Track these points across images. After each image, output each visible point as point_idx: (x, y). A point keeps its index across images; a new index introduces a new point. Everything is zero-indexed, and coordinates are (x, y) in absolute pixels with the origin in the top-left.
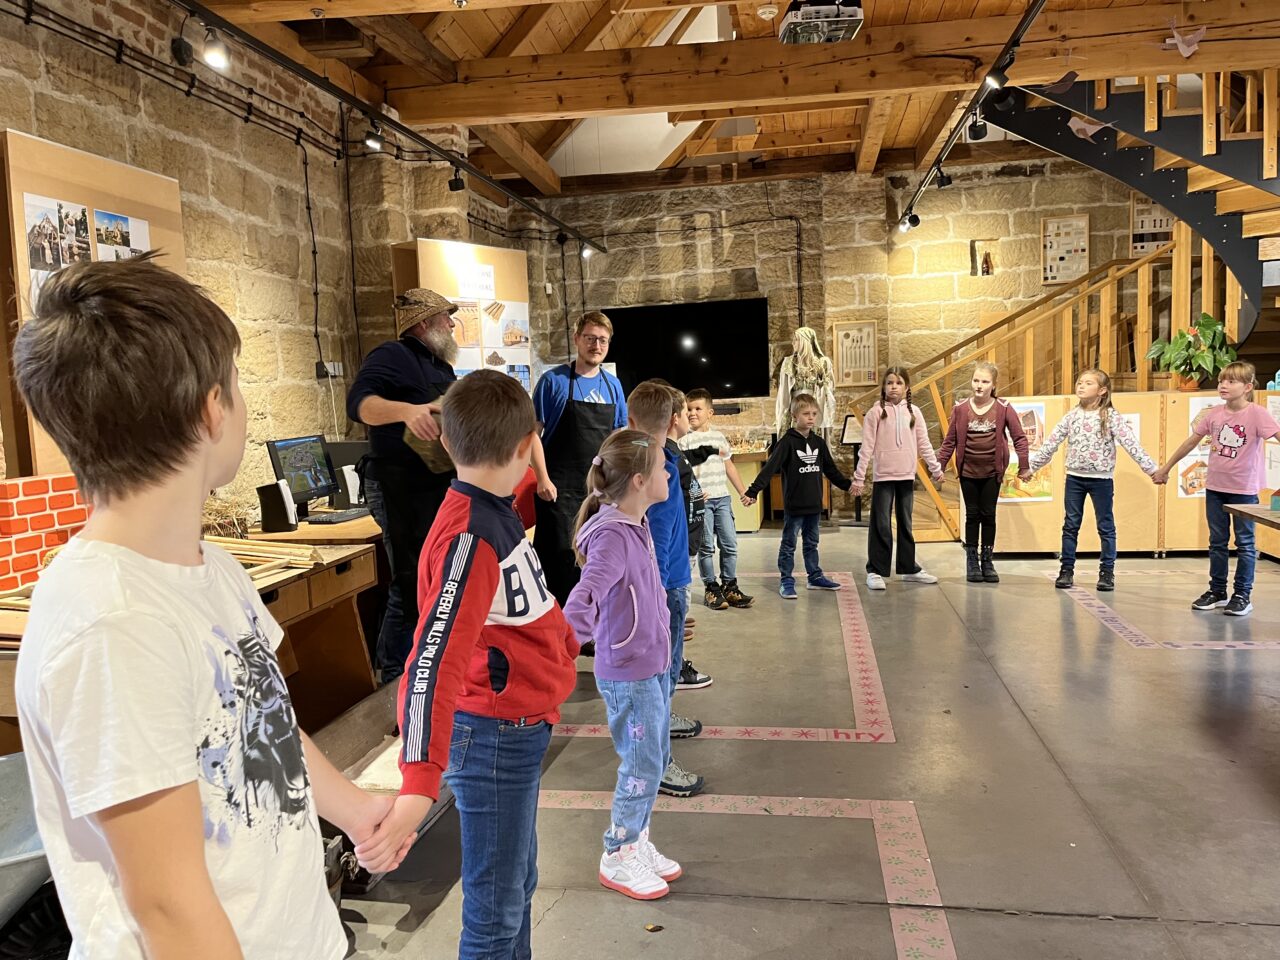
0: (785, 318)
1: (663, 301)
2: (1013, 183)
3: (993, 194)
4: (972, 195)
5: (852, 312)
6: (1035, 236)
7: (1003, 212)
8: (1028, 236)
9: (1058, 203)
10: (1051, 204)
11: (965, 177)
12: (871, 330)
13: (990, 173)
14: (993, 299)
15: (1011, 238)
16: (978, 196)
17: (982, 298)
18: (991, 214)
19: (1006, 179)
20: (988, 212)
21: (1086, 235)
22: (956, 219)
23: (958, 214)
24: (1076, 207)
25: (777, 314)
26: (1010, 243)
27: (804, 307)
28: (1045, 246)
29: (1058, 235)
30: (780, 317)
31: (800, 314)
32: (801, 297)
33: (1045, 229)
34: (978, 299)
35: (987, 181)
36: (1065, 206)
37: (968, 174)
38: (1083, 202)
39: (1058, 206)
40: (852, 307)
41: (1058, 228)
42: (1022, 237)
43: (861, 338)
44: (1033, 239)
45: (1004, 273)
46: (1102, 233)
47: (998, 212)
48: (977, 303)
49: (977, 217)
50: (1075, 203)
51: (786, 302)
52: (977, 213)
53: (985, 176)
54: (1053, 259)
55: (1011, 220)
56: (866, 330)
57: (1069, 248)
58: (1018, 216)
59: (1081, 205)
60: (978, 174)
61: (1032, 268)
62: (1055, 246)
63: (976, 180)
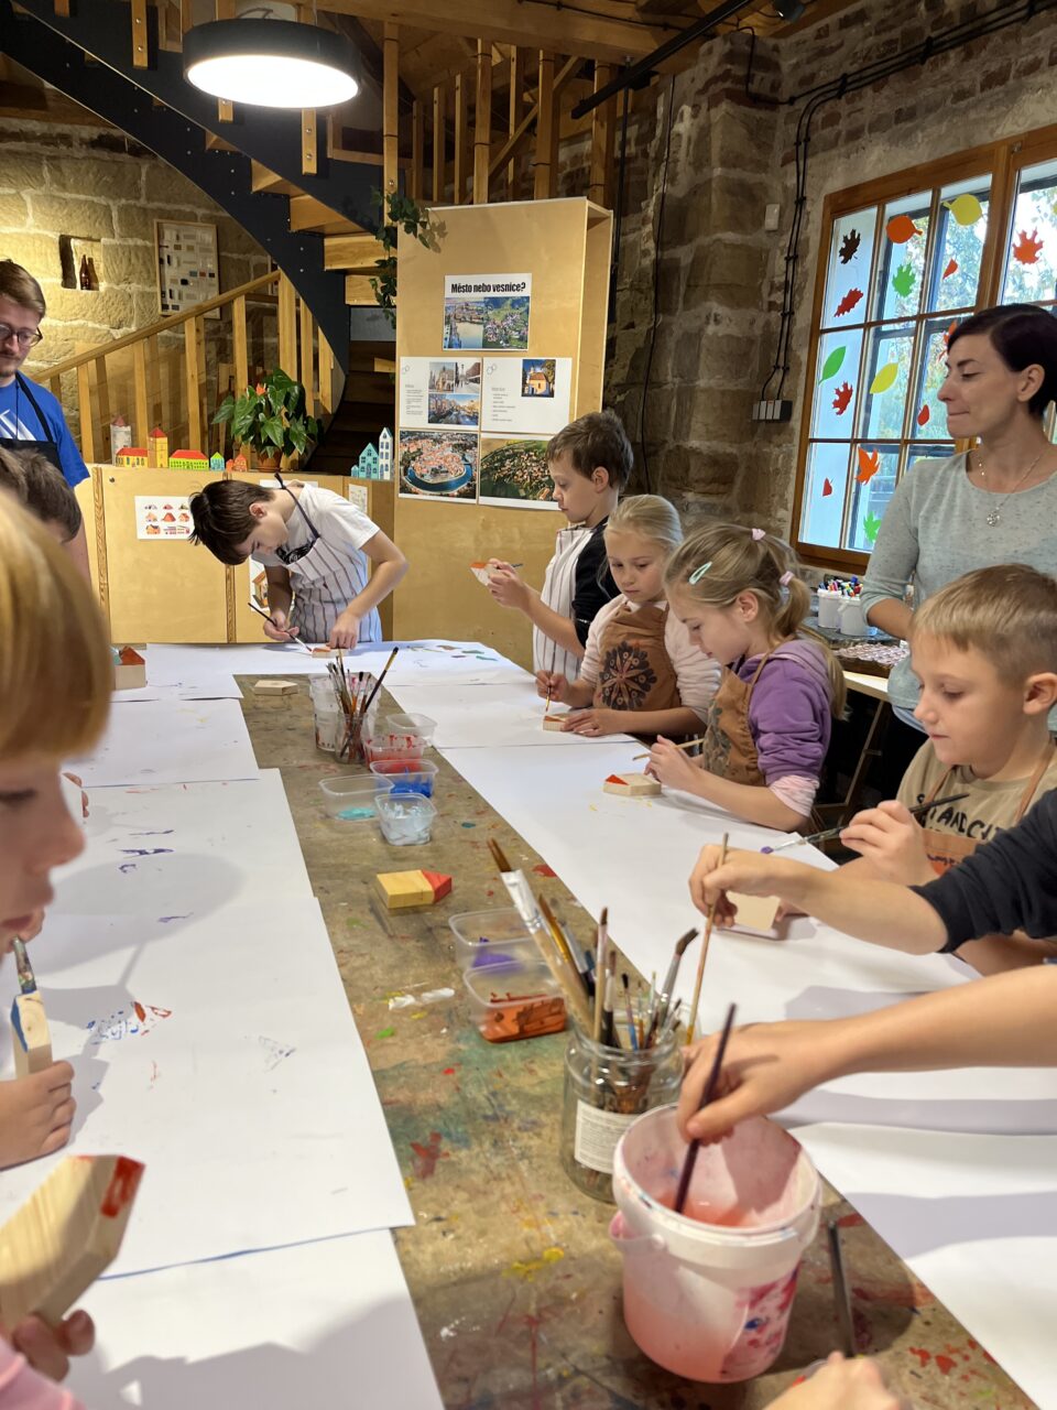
2: (114, 162)
3: (88, 172)
4: (58, 168)
6: (148, 243)
7: (102, 200)
8: (140, 242)
9: (176, 202)
10: (168, 201)
11: (47, 140)
13: (82, 142)
14: (97, 326)
15: (116, 241)
16: (66, 171)
17: (82, 322)
18: (86, 201)
19: (106, 153)
20: (82, 197)
21: (214, 255)
22: (36, 199)
23: (39, 192)
24: (200, 212)
26: (115, 248)
28: (161, 261)
29: (178, 247)
33: (160, 236)
34: (75, 323)
35: (80, 153)
36: (187, 208)
37: (51, 136)
38: (208, 207)
39: (176, 207)
41: (178, 238)
42: (131, 242)
44: (146, 247)
45: (109, 290)
46: (235, 256)
47: (95, 199)
48: (74, 329)
49: (66, 202)
50: (199, 207)
52: (67, 195)
53: (76, 144)
54: (174, 281)
55: (115, 214)
57: (193, 268)
58: (123, 210)
59: (208, 212)
60: (66, 139)
61: (148, 289)
62: (174, 261)
63: (63, 147)
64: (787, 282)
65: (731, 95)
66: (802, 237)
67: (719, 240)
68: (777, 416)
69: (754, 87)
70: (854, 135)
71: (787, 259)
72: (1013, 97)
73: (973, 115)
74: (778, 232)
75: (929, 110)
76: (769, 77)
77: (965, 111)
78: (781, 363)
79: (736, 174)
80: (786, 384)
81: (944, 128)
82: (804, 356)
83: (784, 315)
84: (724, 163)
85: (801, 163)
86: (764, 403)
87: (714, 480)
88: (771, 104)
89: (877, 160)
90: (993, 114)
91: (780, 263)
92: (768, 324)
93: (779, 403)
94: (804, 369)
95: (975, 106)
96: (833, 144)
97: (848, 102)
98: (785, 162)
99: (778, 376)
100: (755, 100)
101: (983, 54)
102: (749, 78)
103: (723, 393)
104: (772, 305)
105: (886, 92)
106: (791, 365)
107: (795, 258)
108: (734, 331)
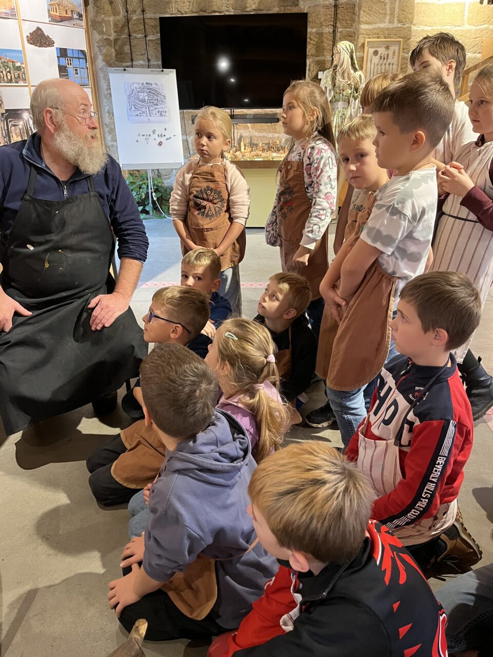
0: (320, 34)
1: (215, 12)
5: (382, 30)
12: (397, 48)
17: (486, 26)
25: (314, 30)
27: (338, 25)
30: (317, 33)
31: (334, 31)
32: (336, 14)
34: (482, 27)
40: (382, 25)
43: (388, 55)
48: (482, 30)
51: (322, 19)
56: (392, 48)
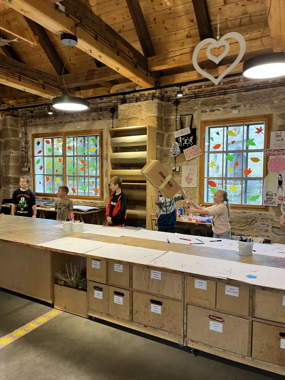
64: (25, 147)
65: (10, 115)
66: (28, 140)
67: (11, 139)
68: (27, 170)
69: (14, 114)
70: (36, 125)
71: (25, 143)
72: (64, 126)
73: (58, 127)
74: (22, 138)
75: (50, 125)
76: (17, 112)
77: (56, 126)
78: (26, 161)
79: (13, 128)
80: (28, 165)
81: (53, 128)
82: (31, 160)
83: (26, 153)
84: (10, 126)
85: (25, 128)
86: (24, 168)
87: (15, 182)
88: (18, 117)
89: (41, 130)
90: (61, 127)
91: (23, 143)
92: (22, 154)
93: (27, 168)
94: (32, 162)
95: (58, 126)
96: (32, 126)
97: (34, 120)
98: (22, 126)
99: (26, 163)
100: (15, 116)
101: (58, 119)
102: (13, 112)
103: (15, 166)
104: (22, 151)
105: (41, 120)
106: (28, 161)
107: (27, 143)
108: (16, 155)
